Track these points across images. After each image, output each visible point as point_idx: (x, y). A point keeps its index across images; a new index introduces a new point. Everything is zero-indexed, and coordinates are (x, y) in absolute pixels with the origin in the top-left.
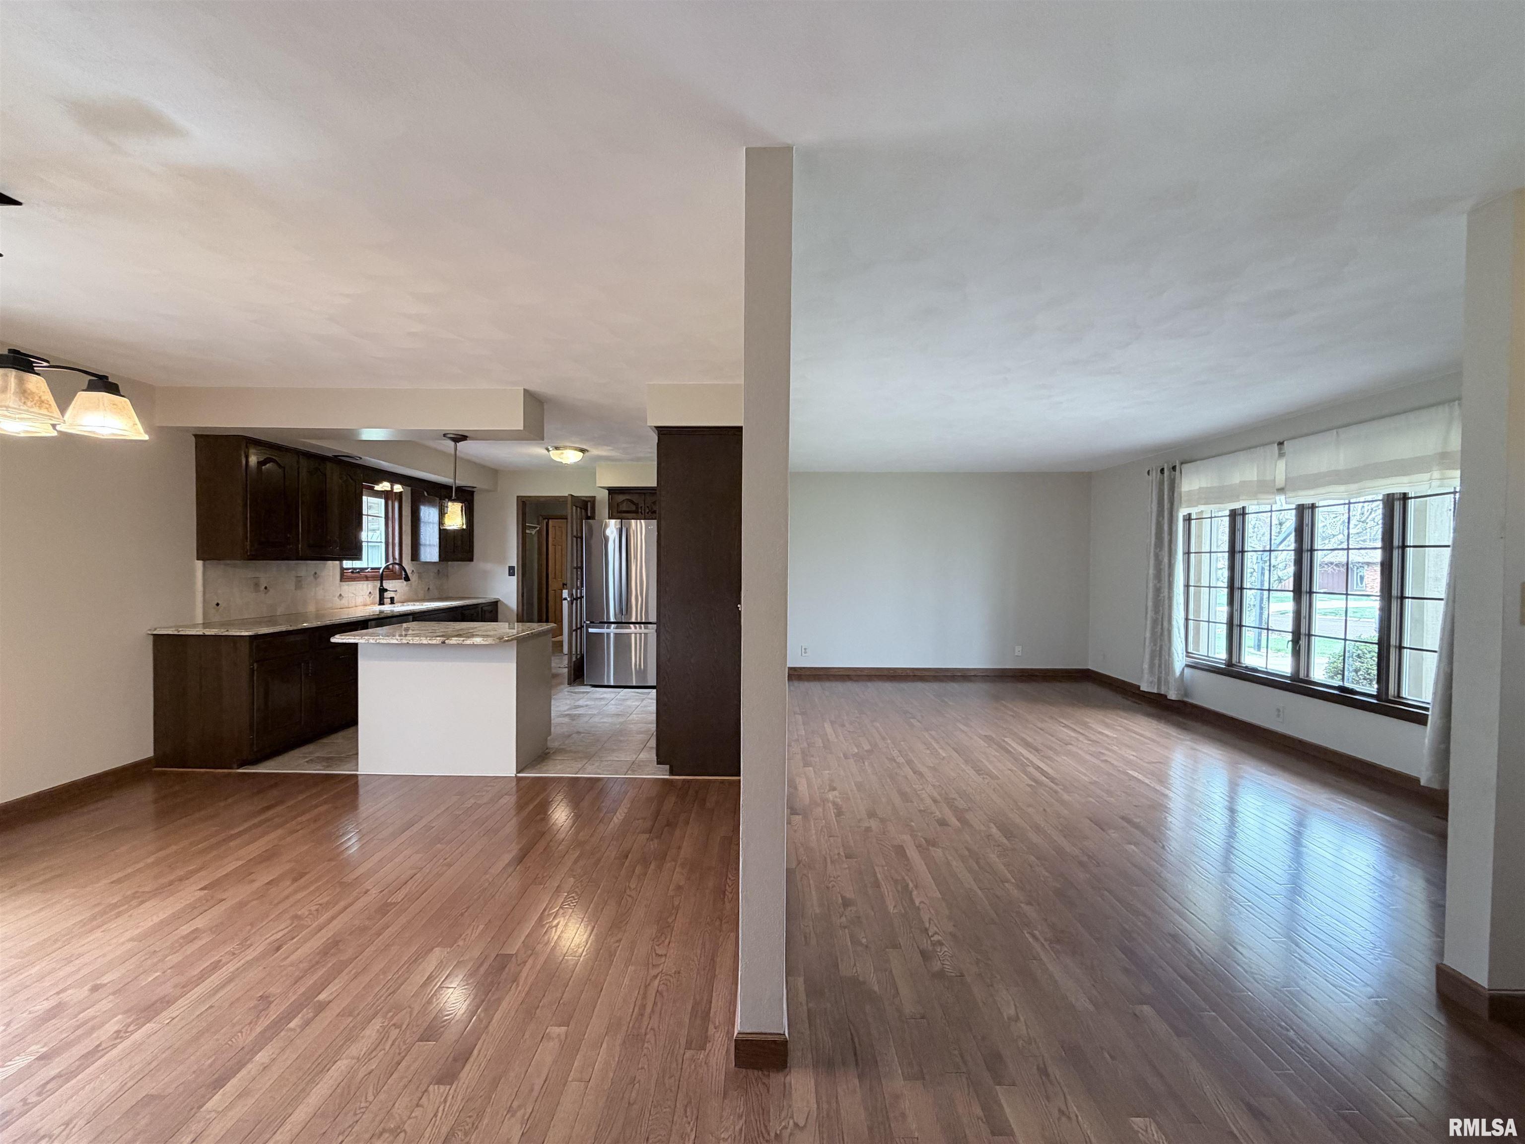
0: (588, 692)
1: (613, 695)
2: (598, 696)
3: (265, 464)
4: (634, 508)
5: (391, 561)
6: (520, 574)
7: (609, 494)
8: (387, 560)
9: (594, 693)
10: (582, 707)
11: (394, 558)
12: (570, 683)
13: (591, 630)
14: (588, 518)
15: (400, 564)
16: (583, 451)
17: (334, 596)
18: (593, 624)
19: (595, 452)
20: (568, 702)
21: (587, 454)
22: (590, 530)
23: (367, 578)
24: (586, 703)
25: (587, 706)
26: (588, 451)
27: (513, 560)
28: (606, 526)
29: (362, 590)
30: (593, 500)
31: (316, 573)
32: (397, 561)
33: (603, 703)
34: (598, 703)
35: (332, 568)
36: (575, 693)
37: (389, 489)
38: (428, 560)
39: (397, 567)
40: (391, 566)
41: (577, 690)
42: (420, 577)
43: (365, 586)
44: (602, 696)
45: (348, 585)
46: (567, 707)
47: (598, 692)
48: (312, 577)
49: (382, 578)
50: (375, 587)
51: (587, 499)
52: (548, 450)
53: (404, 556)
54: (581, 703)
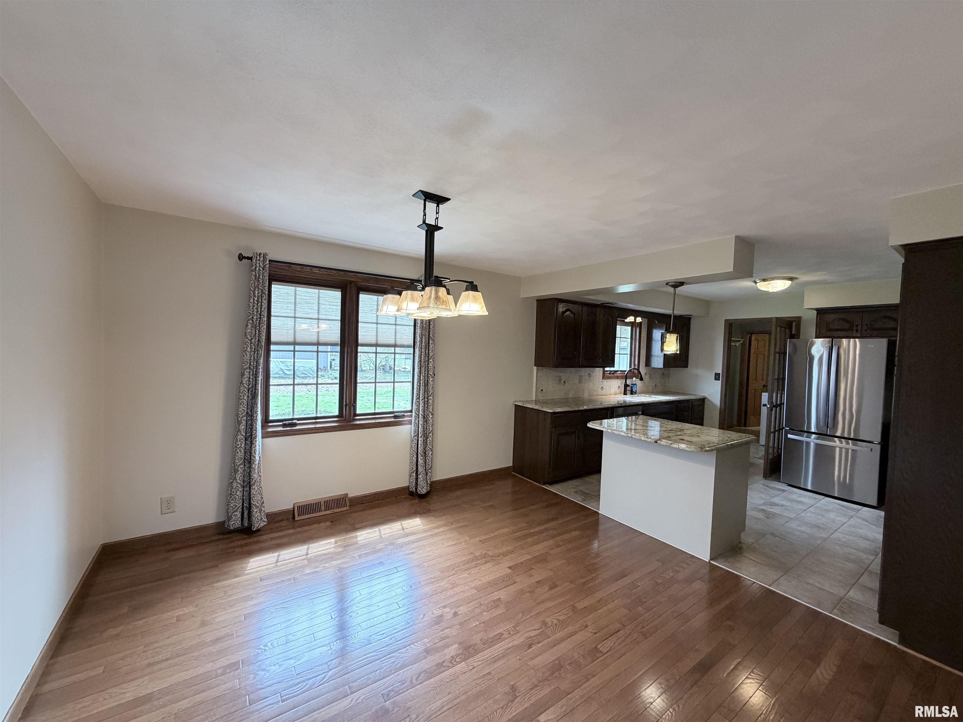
0: (784, 491)
1: (812, 502)
2: (794, 497)
3: (565, 313)
4: (847, 326)
5: (633, 367)
6: (725, 379)
7: (817, 314)
8: (630, 367)
9: (792, 493)
10: (777, 505)
11: (635, 365)
12: (765, 477)
13: (790, 436)
14: (792, 337)
15: (638, 370)
16: (791, 279)
17: (599, 388)
18: (793, 431)
19: (804, 278)
20: (763, 496)
21: (795, 281)
22: (795, 348)
23: (617, 378)
24: (781, 502)
25: (782, 506)
26: (797, 278)
27: (719, 369)
28: (812, 344)
29: (615, 385)
30: (798, 321)
31: (589, 374)
32: (636, 367)
33: (801, 507)
34: (794, 505)
35: (598, 372)
36: (771, 488)
37: (633, 320)
38: (656, 367)
39: (636, 371)
40: (633, 370)
41: (772, 485)
42: (650, 377)
43: (616, 382)
44: (800, 499)
45: (607, 381)
46: (762, 502)
47: (796, 493)
48: (587, 376)
49: (626, 378)
50: (622, 383)
51: (792, 320)
52: (756, 283)
53: (641, 363)
54: (776, 500)
